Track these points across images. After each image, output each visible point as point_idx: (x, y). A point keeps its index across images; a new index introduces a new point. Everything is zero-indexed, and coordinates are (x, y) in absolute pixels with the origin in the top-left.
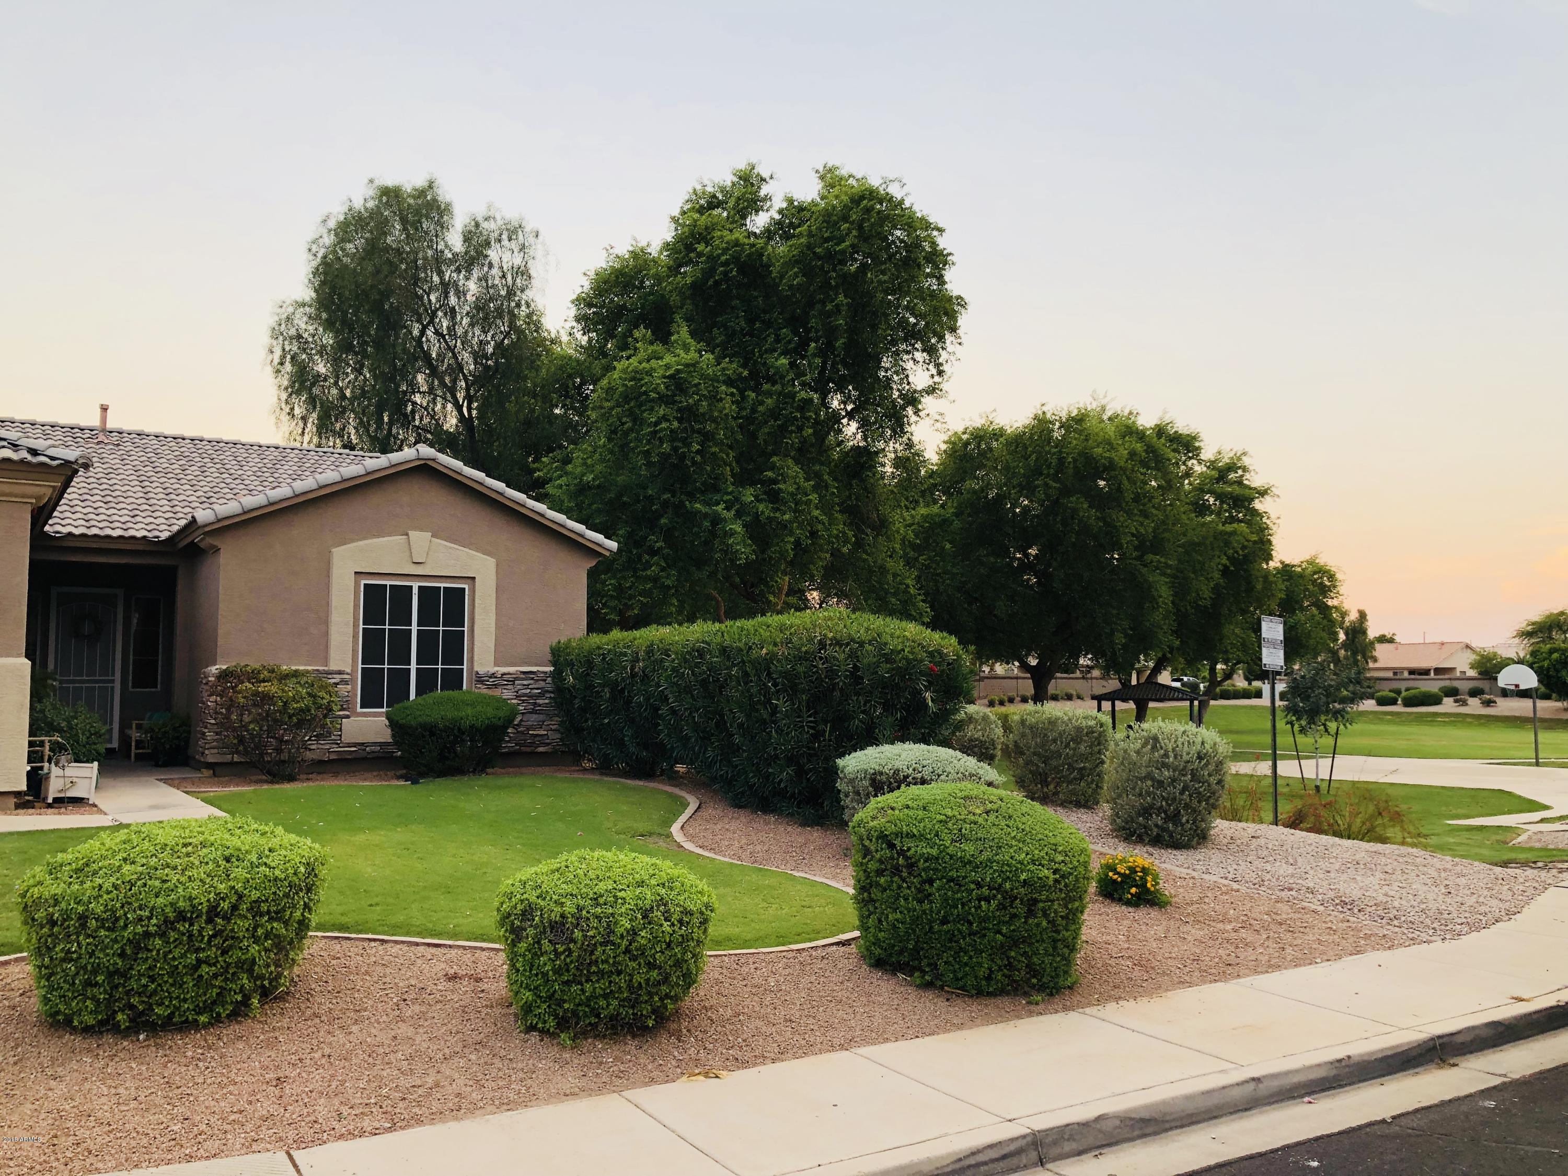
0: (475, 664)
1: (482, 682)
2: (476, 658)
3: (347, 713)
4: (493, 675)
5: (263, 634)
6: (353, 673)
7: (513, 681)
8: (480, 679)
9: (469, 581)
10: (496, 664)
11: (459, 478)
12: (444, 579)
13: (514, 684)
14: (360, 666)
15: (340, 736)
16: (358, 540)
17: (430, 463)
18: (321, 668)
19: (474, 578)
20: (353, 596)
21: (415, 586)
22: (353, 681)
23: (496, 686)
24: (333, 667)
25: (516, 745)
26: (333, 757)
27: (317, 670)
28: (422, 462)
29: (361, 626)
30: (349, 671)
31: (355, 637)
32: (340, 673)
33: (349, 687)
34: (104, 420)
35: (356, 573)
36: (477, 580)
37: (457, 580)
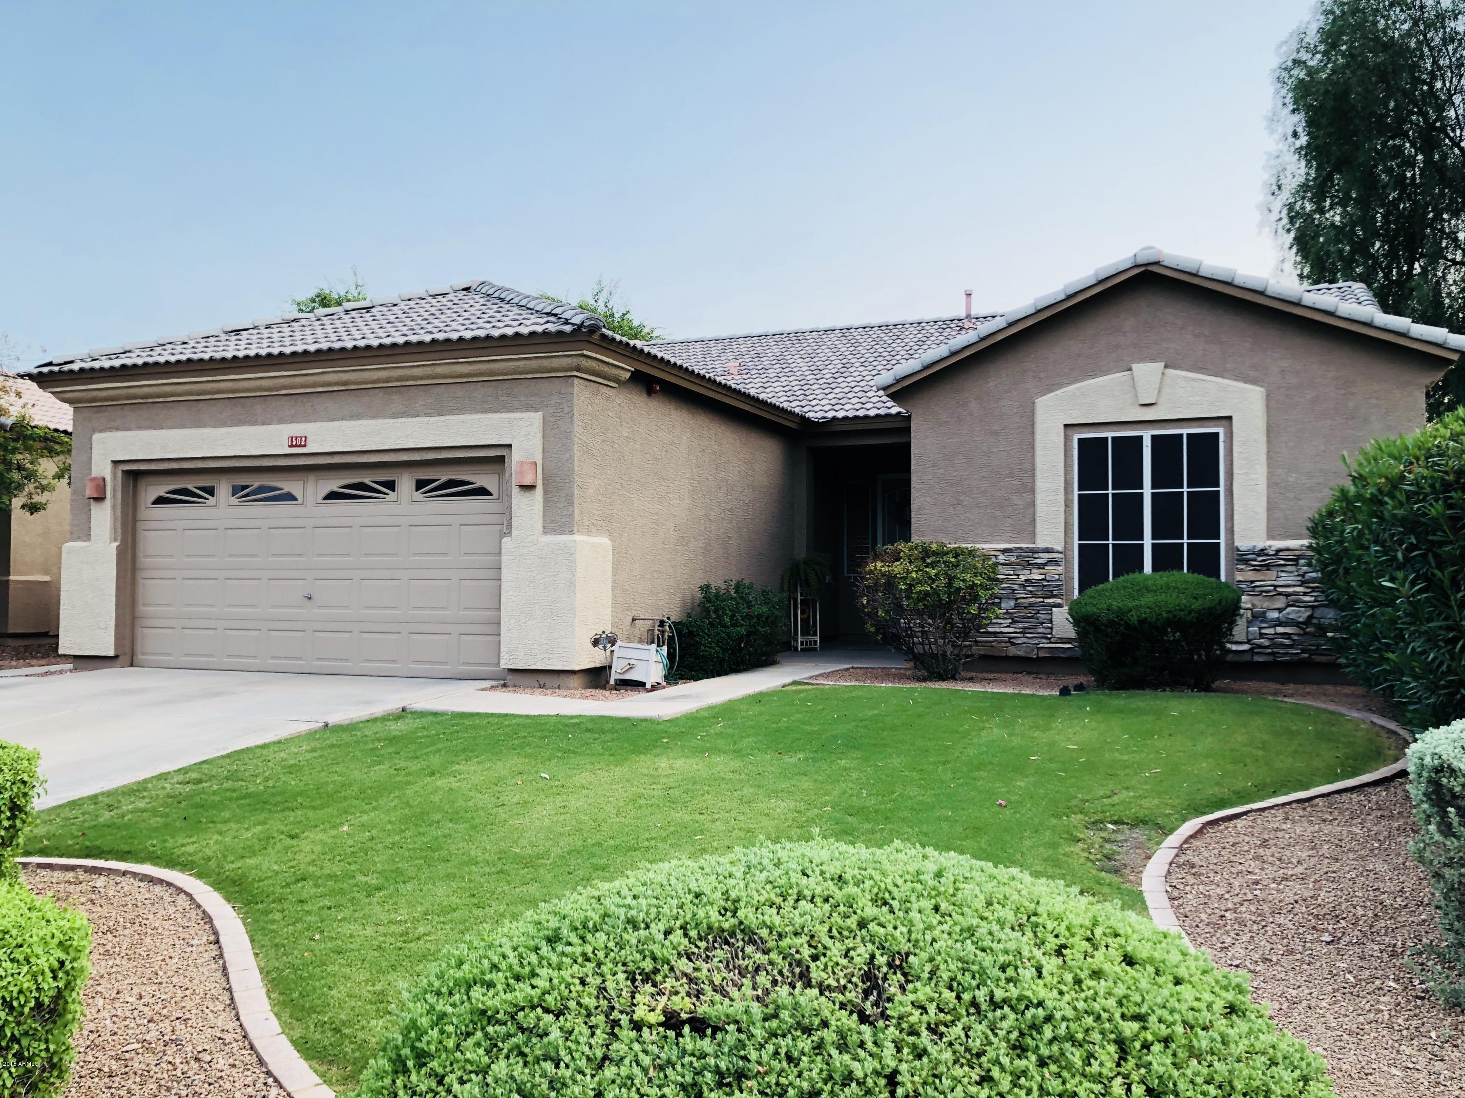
0: (1236, 536)
1: (1246, 562)
2: (1236, 529)
3: (1058, 601)
4: (1262, 552)
5: (959, 508)
6: (1066, 551)
7: (1297, 560)
8: (1241, 558)
9: (1224, 422)
10: (1271, 536)
11: (1196, 281)
12: (1185, 424)
13: (1297, 565)
14: (1076, 542)
15: (1051, 628)
16: (1069, 384)
17: (1150, 268)
18: (1024, 546)
19: (1230, 418)
20: (1062, 455)
21: (1147, 436)
22: (1068, 561)
23: (1268, 567)
24: (1040, 544)
25: (1303, 651)
26: (1042, 654)
27: (1020, 548)
28: (1143, 269)
29: (1076, 492)
30: (1060, 548)
31: (1068, 505)
32: (1047, 551)
33: (1060, 569)
34: (968, 306)
35: (1066, 426)
36: (1234, 420)
37: (1203, 422)
